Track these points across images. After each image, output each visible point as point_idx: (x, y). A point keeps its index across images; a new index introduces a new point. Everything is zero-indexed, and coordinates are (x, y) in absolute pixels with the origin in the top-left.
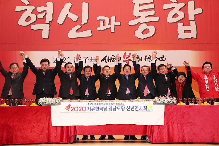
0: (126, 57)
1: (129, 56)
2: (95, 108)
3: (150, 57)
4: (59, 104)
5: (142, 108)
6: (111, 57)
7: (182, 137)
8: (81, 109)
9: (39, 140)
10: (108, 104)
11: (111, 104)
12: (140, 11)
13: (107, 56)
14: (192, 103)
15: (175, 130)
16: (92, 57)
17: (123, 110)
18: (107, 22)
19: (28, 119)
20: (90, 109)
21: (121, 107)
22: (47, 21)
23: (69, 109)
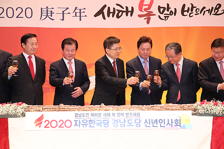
0: (144, 7)
1: (150, 6)
2: (88, 123)
3: (193, 7)
4: (23, 115)
5: (172, 122)
6: (114, 8)
10: (111, 114)
11: (116, 114)
13: (105, 6)
16: (76, 8)
17: (138, 125)
20: (78, 124)
21: (134, 120)
23: (41, 123)
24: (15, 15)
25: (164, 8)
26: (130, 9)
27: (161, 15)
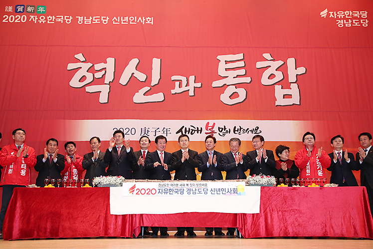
0: (209, 128)
1: (213, 127)
2: (168, 191)
3: (241, 128)
4: (121, 185)
5: (231, 191)
6: (189, 128)
7: (284, 229)
9: (93, 232)
10: (186, 185)
11: (189, 185)
12: (226, 70)
13: (183, 127)
14: (296, 185)
15: (274, 220)
16: (164, 128)
17: (206, 193)
18: (184, 83)
19: (80, 204)
20: (161, 192)
21: (202, 189)
22: (107, 81)
23: (133, 191)
25: (222, 129)
26: (200, 129)
27: (220, 133)
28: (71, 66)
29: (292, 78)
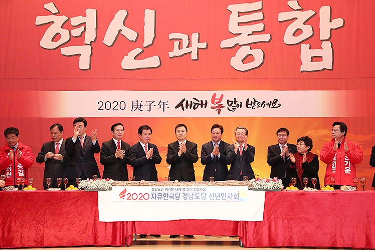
0: (216, 101)
1: (221, 99)
2: (163, 196)
3: (255, 101)
4: (110, 189)
5: (232, 196)
6: (191, 102)
7: (289, 239)
8: (142, 197)
10: (182, 189)
11: (186, 189)
12: (239, 24)
13: (184, 99)
15: (279, 228)
16: (160, 101)
17: (204, 198)
18: (185, 42)
19: (65, 211)
20: (154, 197)
21: (200, 193)
22: (87, 41)
23: (124, 196)
24: (112, 108)
25: (232, 102)
26: (204, 102)
27: (229, 107)
28: (40, 20)
29: (324, 34)
